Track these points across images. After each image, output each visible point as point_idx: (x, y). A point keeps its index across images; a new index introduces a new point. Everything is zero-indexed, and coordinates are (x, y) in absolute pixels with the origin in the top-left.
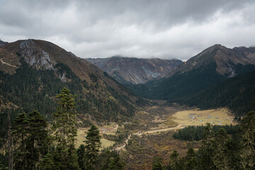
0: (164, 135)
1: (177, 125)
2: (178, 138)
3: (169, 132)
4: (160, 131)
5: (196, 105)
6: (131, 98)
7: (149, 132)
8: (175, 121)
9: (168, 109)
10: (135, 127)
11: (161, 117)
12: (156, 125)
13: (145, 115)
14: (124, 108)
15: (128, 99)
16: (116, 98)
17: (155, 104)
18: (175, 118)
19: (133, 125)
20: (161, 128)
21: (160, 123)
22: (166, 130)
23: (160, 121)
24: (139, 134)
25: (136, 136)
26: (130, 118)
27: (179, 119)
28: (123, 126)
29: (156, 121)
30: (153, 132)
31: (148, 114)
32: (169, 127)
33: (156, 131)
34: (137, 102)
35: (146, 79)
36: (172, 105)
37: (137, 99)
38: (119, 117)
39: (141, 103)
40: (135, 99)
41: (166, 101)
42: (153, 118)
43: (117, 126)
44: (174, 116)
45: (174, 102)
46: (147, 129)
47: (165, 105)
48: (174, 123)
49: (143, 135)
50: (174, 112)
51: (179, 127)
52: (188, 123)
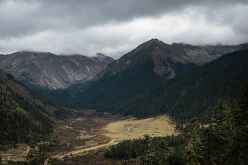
0: (92, 155)
1: (109, 140)
2: (111, 157)
3: (100, 150)
4: (87, 149)
5: (131, 114)
6: (47, 108)
7: (73, 153)
8: (107, 135)
9: (97, 120)
10: (55, 147)
11: (89, 132)
12: (83, 142)
13: (68, 130)
14: (38, 123)
15: (43, 110)
16: (26, 109)
17: (80, 115)
18: (107, 132)
19: (51, 146)
20: (89, 146)
21: (88, 140)
22: (96, 147)
23: (88, 136)
24: (60, 157)
25: (55, 160)
26: (47, 136)
27: (111, 133)
28: (37, 148)
29: (82, 137)
30: (78, 152)
31: (72, 128)
32: (100, 144)
33: (83, 151)
34: (56, 113)
35: (68, 83)
36: (102, 116)
37: (56, 109)
38: (30, 136)
39: (61, 115)
40: (52, 109)
41: (94, 111)
42: (78, 134)
43: (29, 148)
44: (105, 129)
45: (104, 111)
46: (70, 149)
47: (94, 116)
48: (105, 138)
49: (66, 158)
50: (105, 124)
51: (112, 143)
52: (123, 137)
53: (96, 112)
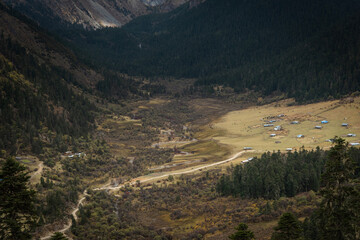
1: (228, 152)
2: (233, 192)
3: (206, 176)
4: (176, 173)
5: (283, 90)
6: (79, 74)
7: (144, 180)
8: (223, 141)
9: (199, 105)
10: (100, 165)
11: (179, 132)
12: (165, 156)
13: (129, 126)
14: (59, 110)
15: (71, 79)
16: (30, 75)
17: (157, 91)
18: (222, 133)
19: (91, 162)
20: (180, 166)
21: (177, 151)
22: (196, 169)
23: (176, 143)
24: (114, 188)
25: (103, 194)
26: (80, 140)
27: (232, 135)
28: (59, 167)
29: (163, 144)
30: (154, 178)
31: (138, 123)
32: (205, 161)
33: (165, 175)
34: (99, 86)
35: (126, 12)
36: (210, 94)
37: (100, 77)
38: (43, 138)
39: (114, 90)
40: (93, 77)
41: (190, 82)
42: (153, 136)
43: (41, 166)
44: (218, 125)
45: (215, 82)
46: (136, 170)
47: (190, 93)
48: (219, 147)
49: (126, 191)
50: (217, 115)
51: (236, 159)
52: (261, 146)
53: (196, 84)
